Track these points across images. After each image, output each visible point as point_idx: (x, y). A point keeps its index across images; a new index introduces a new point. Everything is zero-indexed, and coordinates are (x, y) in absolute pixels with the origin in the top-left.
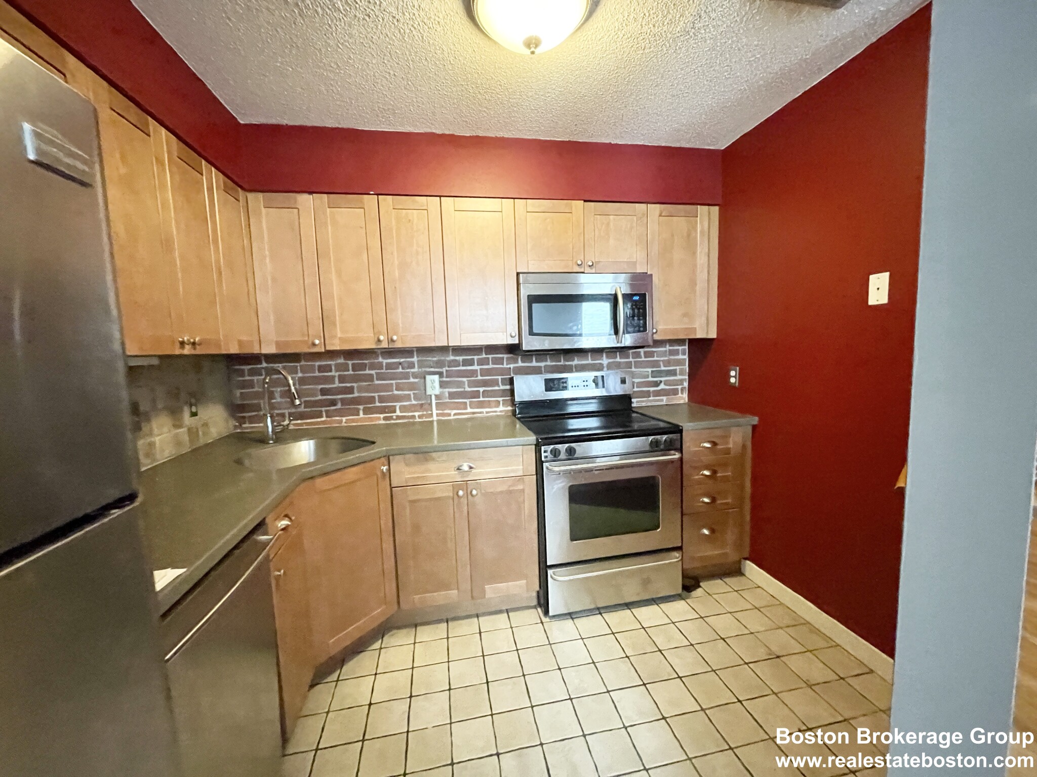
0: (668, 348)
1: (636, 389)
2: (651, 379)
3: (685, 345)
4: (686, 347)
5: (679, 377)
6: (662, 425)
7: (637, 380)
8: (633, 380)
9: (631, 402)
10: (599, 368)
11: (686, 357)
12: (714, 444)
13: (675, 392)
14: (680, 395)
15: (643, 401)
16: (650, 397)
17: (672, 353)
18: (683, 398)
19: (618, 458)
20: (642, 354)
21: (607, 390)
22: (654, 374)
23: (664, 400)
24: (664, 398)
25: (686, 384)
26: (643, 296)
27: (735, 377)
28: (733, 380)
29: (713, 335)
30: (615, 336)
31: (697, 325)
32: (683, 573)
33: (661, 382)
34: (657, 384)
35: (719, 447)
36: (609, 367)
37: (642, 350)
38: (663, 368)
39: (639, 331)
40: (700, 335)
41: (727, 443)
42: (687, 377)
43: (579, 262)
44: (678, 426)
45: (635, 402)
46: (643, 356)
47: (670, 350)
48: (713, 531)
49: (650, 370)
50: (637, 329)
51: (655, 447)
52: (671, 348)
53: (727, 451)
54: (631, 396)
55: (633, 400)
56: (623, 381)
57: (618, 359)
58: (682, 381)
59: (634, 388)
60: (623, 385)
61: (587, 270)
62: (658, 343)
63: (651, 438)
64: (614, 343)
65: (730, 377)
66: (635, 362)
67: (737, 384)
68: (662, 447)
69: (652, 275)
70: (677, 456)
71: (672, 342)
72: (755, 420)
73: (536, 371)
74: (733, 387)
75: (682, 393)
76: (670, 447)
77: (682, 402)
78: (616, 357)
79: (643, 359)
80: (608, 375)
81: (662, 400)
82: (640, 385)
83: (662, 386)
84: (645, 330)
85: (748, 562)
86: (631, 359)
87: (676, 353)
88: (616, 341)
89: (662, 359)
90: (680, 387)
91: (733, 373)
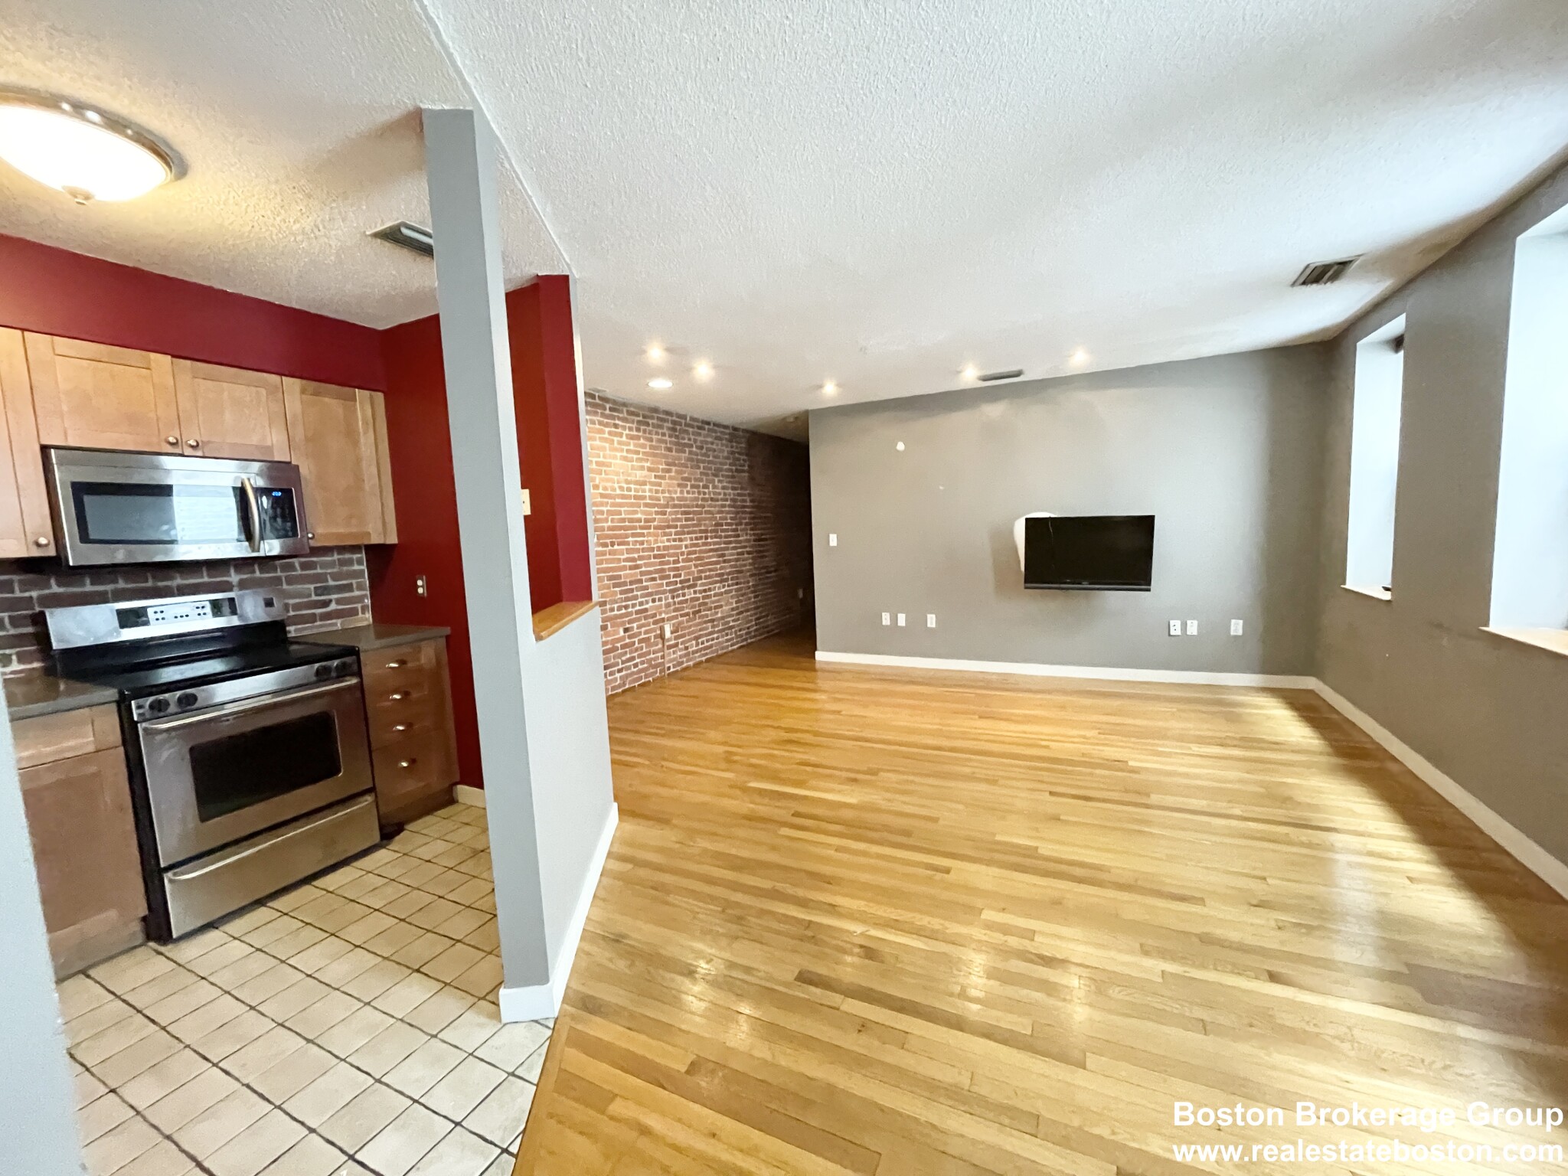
0: (336, 557)
1: (292, 613)
2: (314, 598)
3: (361, 553)
4: (363, 555)
5: (357, 593)
6: (333, 650)
7: (291, 601)
8: (287, 601)
9: (285, 632)
10: (226, 587)
11: (364, 567)
12: (402, 662)
13: (353, 612)
14: (360, 615)
15: (305, 629)
16: (315, 621)
17: (342, 563)
18: (367, 619)
19: (269, 696)
20: (297, 565)
21: (241, 617)
22: (319, 592)
23: (339, 624)
24: (339, 622)
25: (368, 601)
26: (287, 492)
27: (422, 586)
28: (420, 590)
29: (393, 539)
30: (247, 543)
31: (370, 528)
32: (379, 820)
33: (331, 601)
34: (326, 603)
35: (410, 665)
36: (243, 585)
37: (296, 561)
38: (331, 583)
39: (286, 536)
40: (376, 539)
41: (418, 660)
42: (368, 593)
43: (171, 439)
44: (354, 647)
45: (292, 631)
46: (298, 568)
47: (339, 559)
48: (413, 762)
49: (312, 587)
50: (282, 533)
51: (323, 676)
52: (341, 557)
53: (420, 670)
54: (286, 622)
55: (288, 628)
56: (269, 603)
57: (258, 574)
58: (360, 599)
59: (288, 611)
60: (269, 609)
61: (188, 451)
62: (317, 551)
63: (317, 665)
64: (247, 551)
65: (417, 587)
66: (286, 577)
67: (425, 595)
68: (334, 674)
69: (298, 466)
70: (354, 681)
71: (342, 549)
72: (447, 631)
73: (101, 599)
74: (421, 597)
75: (363, 613)
76: (343, 672)
77: (365, 623)
78: (254, 572)
79: (299, 572)
80: (242, 597)
81: (336, 624)
82: (296, 607)
83: (333, 606)
84: (295, 534)
85: (459, 787)
86: (279, 574)
87: (350, 562)
88: (249, 549)
89: (329, 571)
90: (359, 606)
91: (420, 583)
